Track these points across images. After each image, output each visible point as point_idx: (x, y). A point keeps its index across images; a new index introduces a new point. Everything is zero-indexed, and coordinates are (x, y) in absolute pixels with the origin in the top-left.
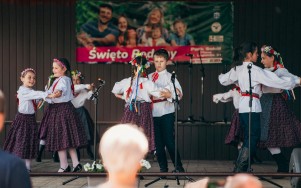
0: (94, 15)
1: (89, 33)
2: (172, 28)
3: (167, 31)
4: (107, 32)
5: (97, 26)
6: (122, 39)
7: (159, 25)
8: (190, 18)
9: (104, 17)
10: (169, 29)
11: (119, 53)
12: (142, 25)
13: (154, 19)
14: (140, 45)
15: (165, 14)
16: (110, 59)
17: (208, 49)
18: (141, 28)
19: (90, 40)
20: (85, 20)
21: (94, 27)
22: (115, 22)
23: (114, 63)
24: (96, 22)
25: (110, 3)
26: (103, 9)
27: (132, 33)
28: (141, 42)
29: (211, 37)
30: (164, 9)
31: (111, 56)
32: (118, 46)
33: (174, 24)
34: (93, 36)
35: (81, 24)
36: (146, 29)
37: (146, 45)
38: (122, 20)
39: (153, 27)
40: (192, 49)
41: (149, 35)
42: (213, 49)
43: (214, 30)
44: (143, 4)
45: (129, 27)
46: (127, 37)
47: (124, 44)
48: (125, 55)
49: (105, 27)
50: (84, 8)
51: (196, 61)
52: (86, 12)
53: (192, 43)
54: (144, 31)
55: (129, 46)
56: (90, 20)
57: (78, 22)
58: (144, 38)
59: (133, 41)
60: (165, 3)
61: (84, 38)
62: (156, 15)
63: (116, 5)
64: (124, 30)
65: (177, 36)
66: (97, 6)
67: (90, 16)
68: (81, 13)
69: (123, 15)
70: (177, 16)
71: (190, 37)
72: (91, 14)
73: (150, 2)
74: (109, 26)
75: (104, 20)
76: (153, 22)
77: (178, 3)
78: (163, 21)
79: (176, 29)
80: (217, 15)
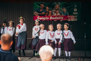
0: (39, 6)
1: (37, 12)
2: (62, 10)
3: (60, 11)
4: (42, 11)
5: (40, 10)
6: (47, 13)
7: (58, 9)
8: (68, 7)
9: (42, 7)
10: (61, 10)
11: (46, 18)
12: (53, 9)
13: (57, 7)
14: (52, 15)
15: (60, 6)
16: (43, 20)
17: (73, 16)
18: (53, 10)
19: (38, 14)
20: (36, 8)
21: (39, 10)
22: (45, 8)
23: (44, 21)
24: (39, 9)
25: (44, 3)
26: (41, 5)
27: (50, 12)
28: (53, 14)
29: (74, 13)
30: (60, 4)
31: (44, 19)
32: (46, 16)
33: (63, 9)
34: (38, 13)
35: (35, 9)
36: (54, 10)
37: (54, 15)
38: (47, 8)
39: (56, 10)
40: (68, 16)
41: (55, 12)
42: (75, 16)
43: (75, 11)
44: (53, 3)
45: (49, 10)
46: (48, 13)
47: (48, 15)
48: (48, 18)
49: (42, 10)
50: (36, 4)
51: (69, 20)
52: (36, 5)
53: (68, 15)
54: (53, 11)
55: (49, 16)
56: (37, 8)
57: (34, 9)
58: (53, 13)
59: (50, 14)
60: (60, 3)
61: (36, 13)
62: (57, 6)
63: (45, 3)
64: (48, 11)
65: (64, 13)
66: (40, 4)
67: (37, 7)
68: (35, 6)
69: (47, 7)
70: (63, 7)
71: (67, 13)
72: (38, 6)
73: (55, 2)
74: (43, 10)
75: (42, 8)
76: (56, 8)
77: (64, 2)
78: (59, 8)
79: (63, 10)
80: (76, 6)
